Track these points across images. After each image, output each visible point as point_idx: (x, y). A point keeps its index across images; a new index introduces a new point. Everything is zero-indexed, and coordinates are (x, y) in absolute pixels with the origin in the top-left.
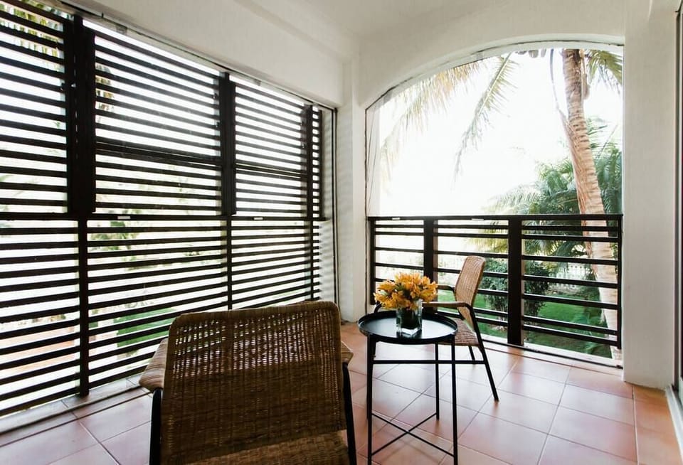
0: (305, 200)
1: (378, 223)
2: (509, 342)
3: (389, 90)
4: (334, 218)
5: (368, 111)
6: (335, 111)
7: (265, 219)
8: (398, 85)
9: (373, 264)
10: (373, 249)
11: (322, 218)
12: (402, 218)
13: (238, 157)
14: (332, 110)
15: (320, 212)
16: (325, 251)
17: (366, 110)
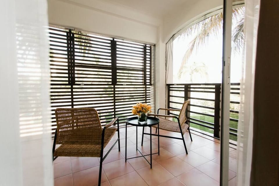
0: (143, 78)
1: (171, 86)
2: (214, 136)
3: (173, 35)
4: (154, 85)
5: (167, 44)
6: (155, 45)
7: (127, 85)
8: (176, 33)
9: (169, 102)
10: (169, 96)
11: (151, 85)
12: (177, 85)
13: (117, 65)
14: (154, 46)
15: (150, 82)
16: (152, 96)
17: (166, 44)
